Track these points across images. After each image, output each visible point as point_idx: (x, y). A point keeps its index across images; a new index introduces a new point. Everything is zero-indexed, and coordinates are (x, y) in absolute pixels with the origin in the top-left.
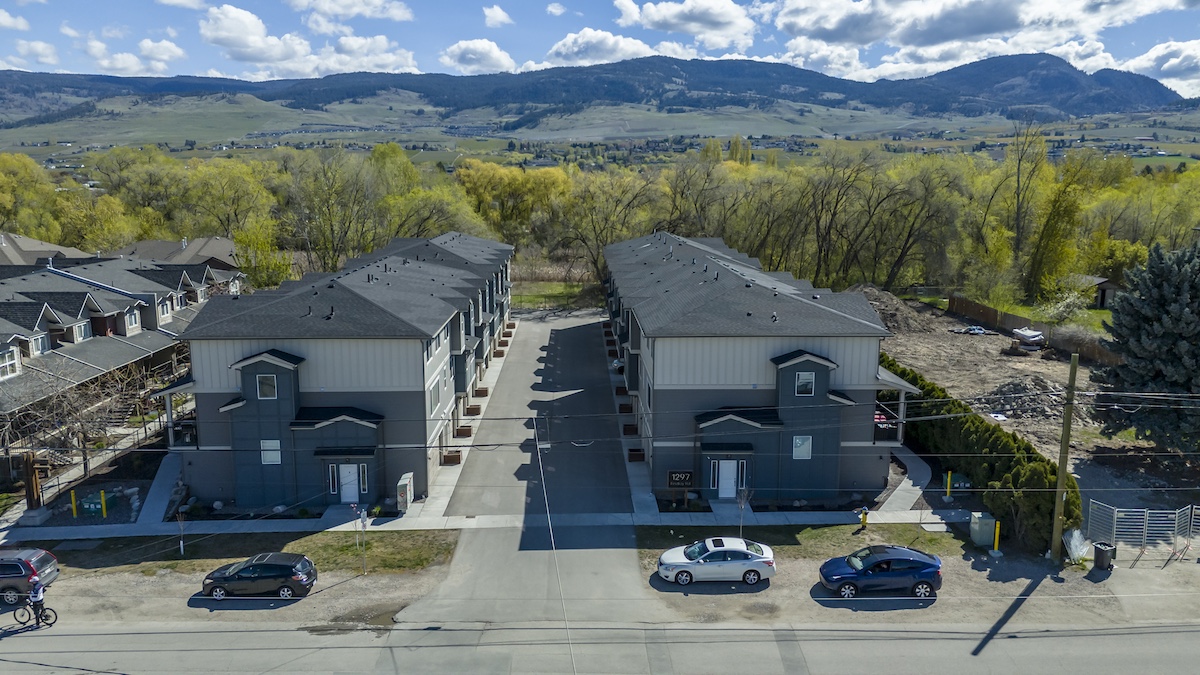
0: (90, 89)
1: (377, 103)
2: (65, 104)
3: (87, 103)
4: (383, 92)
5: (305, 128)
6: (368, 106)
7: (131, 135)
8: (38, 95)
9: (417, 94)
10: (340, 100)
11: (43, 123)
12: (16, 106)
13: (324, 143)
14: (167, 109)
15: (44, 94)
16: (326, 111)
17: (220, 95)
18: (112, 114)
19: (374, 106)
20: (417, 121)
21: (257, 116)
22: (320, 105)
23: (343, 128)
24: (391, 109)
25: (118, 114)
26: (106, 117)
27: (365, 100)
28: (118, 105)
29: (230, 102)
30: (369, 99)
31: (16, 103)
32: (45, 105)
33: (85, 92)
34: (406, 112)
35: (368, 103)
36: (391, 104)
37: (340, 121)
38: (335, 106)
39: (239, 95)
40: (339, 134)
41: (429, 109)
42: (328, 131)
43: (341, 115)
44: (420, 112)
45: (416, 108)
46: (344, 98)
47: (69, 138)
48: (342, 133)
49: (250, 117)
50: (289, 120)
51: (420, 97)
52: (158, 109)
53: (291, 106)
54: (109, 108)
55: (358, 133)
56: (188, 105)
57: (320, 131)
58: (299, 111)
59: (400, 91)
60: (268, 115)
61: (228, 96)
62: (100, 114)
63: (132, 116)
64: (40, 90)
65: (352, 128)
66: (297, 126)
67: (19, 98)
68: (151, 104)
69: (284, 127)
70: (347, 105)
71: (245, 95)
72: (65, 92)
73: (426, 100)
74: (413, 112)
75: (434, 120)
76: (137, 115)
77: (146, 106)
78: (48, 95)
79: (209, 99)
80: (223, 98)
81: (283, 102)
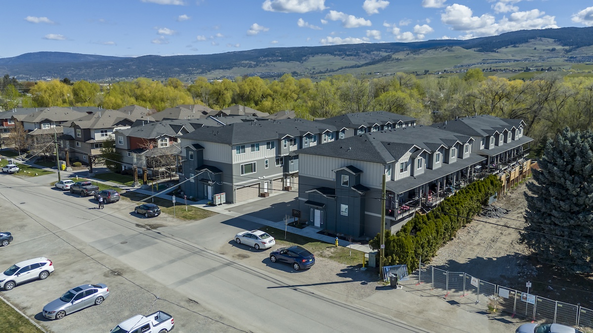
0: (392, 49)
1: (527, 47)
2: (381, 56)
3: (389, 55)
4: (533, 40)
5: (484, 62)
6: (522, 48)
7: (404, 68)
8: (372, 53)
9: (553, 40)
10: (506, 46)
11: (371, 65)
12: (363, 58)
13: (490, 69)
14: (421, 56)
15: (374, 52)
16: (497, 52)
17: (445, 48)
18: (398, 60)
19: (526, 48)
20: (551, 55)
21: (461, 57)
22: (495, 49)
23: (504, 61)
24: (535, 49)
25: (400, 60)
26: (395, 61)
27: (521, 45)
28: (400, 56)
29: (449, 51)
30: (524, 45)
31: (363, 57)
32: (373, 57)
33: (390, 50)
34: (544, 50)
35: (523, 46)
36: (536, 46)
37: (504, 57)
38: (504, 49)
39: (454, 47)
40: (502, 64)
41: (559, 47)
42: (496, 62)
43: (505, 54)
44: (554, 50)
45: (551, 47)
46: (509, 45)
47: (379, 71)
48: (503, 63)
49: (457, 57)
50: (476, 57)
51: (555, 41)
52: (416, 56)
53: (479, 51)
54: (397, 57)
55: (512, 63)
56: (430, 53)
57: (491, 63)
58: (483, 53)
59: (543, 38)
60: (466, 56)
61: (449, 48)
62: (393, 60)
63: (405, 60)
64: (372, 51)
65: (509, 60)
66: (480, 61)
67: (365, 54)
68: (414, 54)
69: (474, 61)
70: (510, 49)
71: (457, 47)
72: (382, 51)
73: (558, 43)
74: (549, 50)
75: (561, 54)
76: (408, 59)
77: (412, 55)
78: (375, 52)
79: (440, 50)
80: (446, 49)
81: (476, 49)
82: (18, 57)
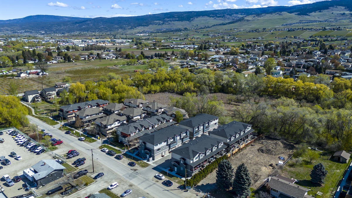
0: (245, 13)
1: (328, 12)
2: (238, 17)
3: (242, 17)
4: (331, 7)
5: (300, 22)
6: (324, 13)
7: (251, 26)
8: (233, 15)
9: (344, 7)
10: (315, 11)
11: (231, 23)
12: (227, 19)
13: (303, 28)
14: (262, 18)
15: (234, 15)
16: (309, 15)
17: (277, 13)
18: (248, 20)
20: (342, 17)
21: (286, 19)
22: (308, 13)
24: (333, 13)
25: (249, 20)
26: (246, 21)
27: (324, 11)
28: (250, 18)
29: (280, 15)
30: (326, 10)
31: (227, 18)
32: (233, 18)
33: (243, 14)
34: (338, 14)
35: (325, 12)
36: (333, 12)
37: (313, 19)
38: (313, 14)
39: (283, 12)
40: (311, 23)
41: (347, 12)
42: (308, 23)
43: (314, 16)
44: (344, 14)
45: (342, 12)
46: (317, 11)
47: (236, 28)
48: (312, 23)
49: (284, 19)
50: (295, 19)
51: (345, 8)
52: (259, 18)
53: (298, 14)
54: (247, 19)
55: (318, 23)
56: (268, 16)
57: (305, 23)
58: (300, 16)
59: (338, 6)
60: (290, 18)
61: (279, 13)
62: (245, 21)
63: (252, 21)
64: (233, 14)
65: (316, 21)
66: (298, 21)
67: (228, 16)
68: (258, 17)
69: (294, 21)
70: (317, 13)
71: (284, 12)
72: (239, 14)
73: (347, 9)
74: (341, 14)
75: (348, 17)
76: (254, 20)
77: (257, 17)
78: (235, 15)
79: (274, 14)
80: (278, 13)
81: (296, 13)
82: (24, 18)
